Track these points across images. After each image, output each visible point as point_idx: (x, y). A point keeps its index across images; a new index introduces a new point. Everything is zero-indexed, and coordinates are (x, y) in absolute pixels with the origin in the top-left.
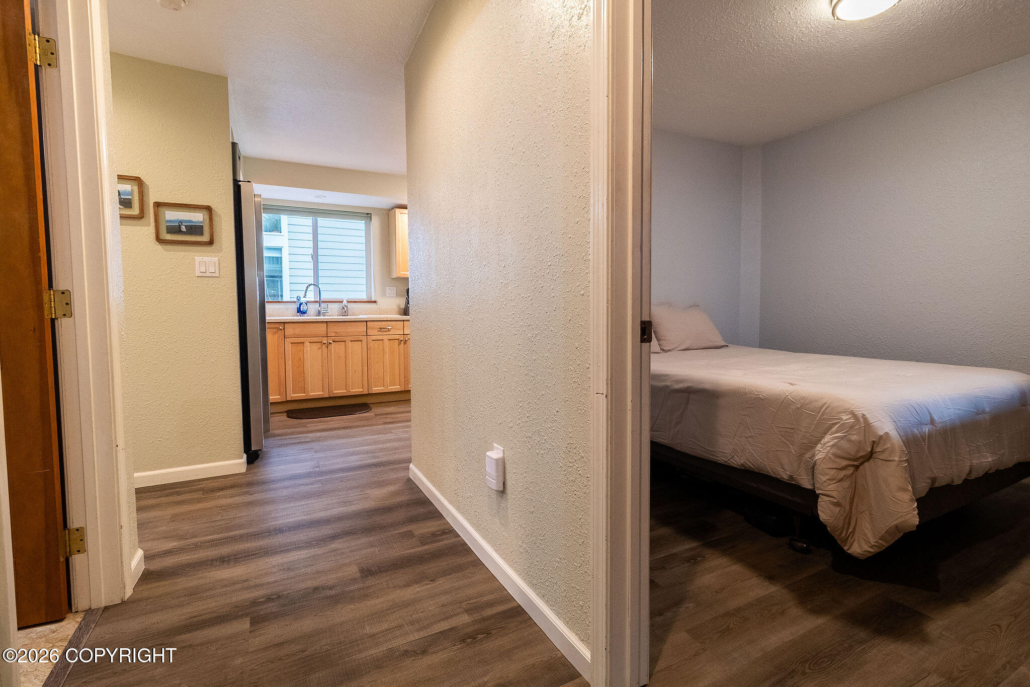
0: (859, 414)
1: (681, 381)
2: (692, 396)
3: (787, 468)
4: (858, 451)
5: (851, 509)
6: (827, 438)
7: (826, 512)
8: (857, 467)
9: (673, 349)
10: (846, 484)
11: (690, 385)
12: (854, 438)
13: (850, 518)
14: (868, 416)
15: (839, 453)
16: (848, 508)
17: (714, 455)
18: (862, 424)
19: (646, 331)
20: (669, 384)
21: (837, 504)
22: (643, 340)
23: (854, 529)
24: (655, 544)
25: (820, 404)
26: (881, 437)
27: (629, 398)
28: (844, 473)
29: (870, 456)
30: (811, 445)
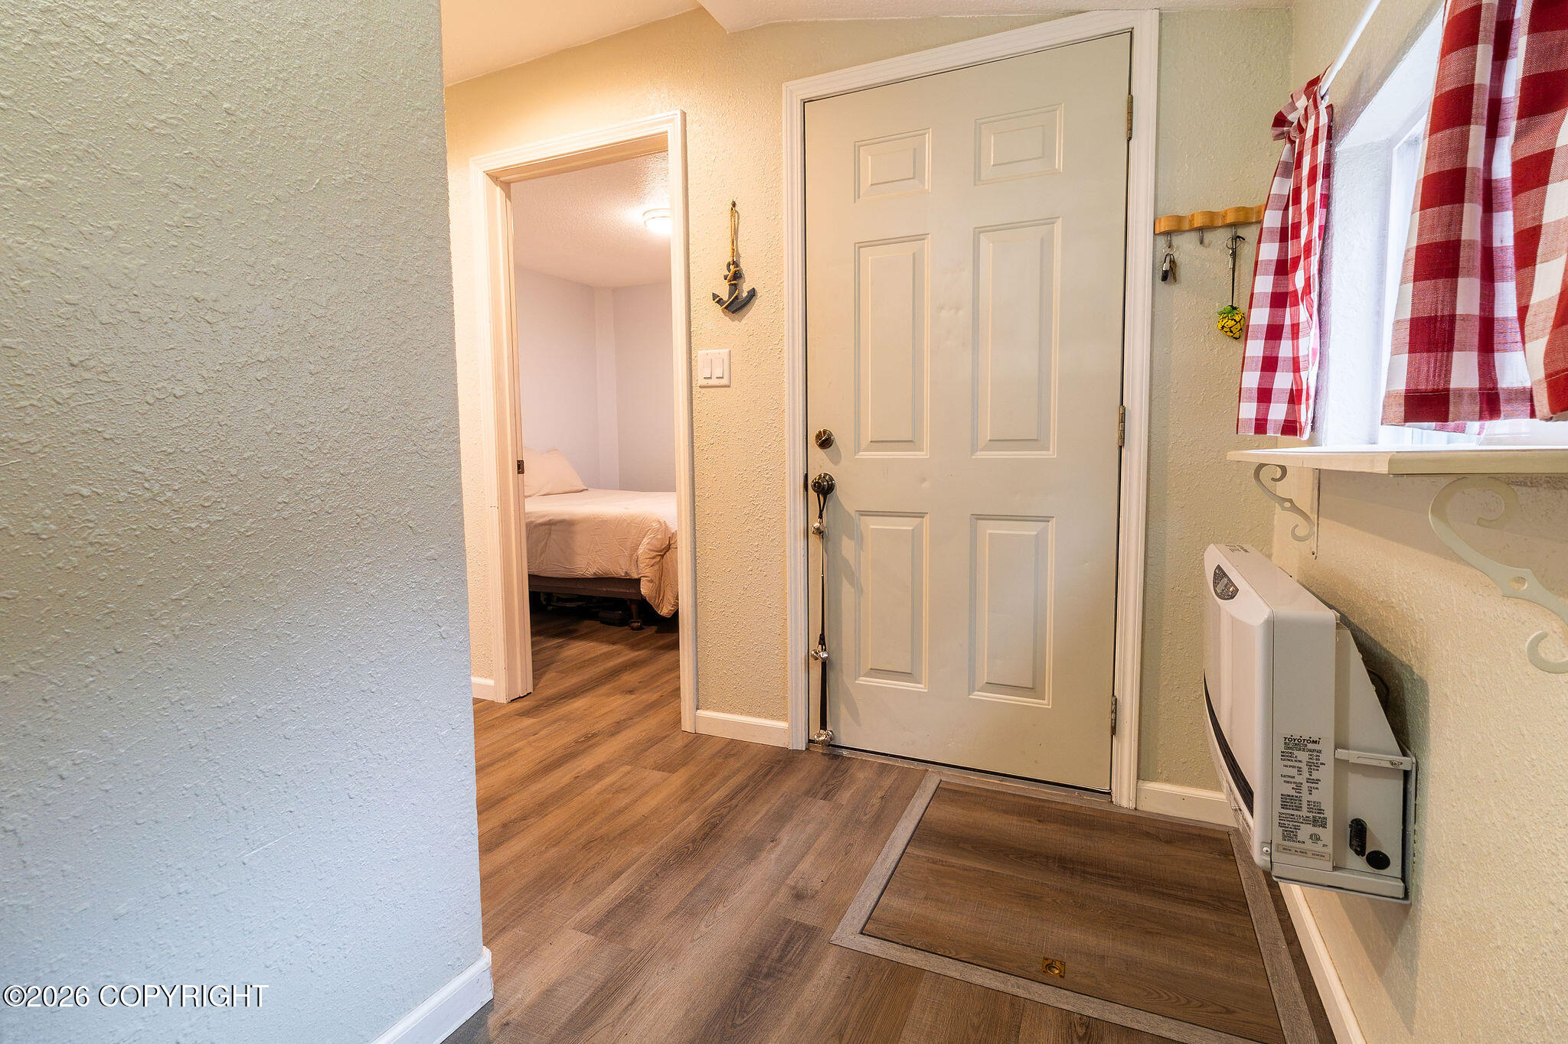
0: (662, 521)
1: (544, 516)
2: (553, 527)
3: (623, 567)
4: (661, 546)
5: (660, 583)
6: (645, 540)
7: (645, 589)
8: (662, 556)
9: (534, 495)
10: (656, 567)
11: (551, 518)
12: (659, 537)
13: (660, 590)
14: (667, 522)
15: (651, 548)
16: (657, 583)
17: (572, 572)
18: (663, 527)
19: (520, 467)
20: (533, 520)
21: (651, 581)
22: (519, 473)
23: (663, 597)
24: (533, 644)
25: (641, 518)
26: (673, 533)
27: (512, 508)
28: (654, 560)
29: (668, 548)
30: (636, 548)
